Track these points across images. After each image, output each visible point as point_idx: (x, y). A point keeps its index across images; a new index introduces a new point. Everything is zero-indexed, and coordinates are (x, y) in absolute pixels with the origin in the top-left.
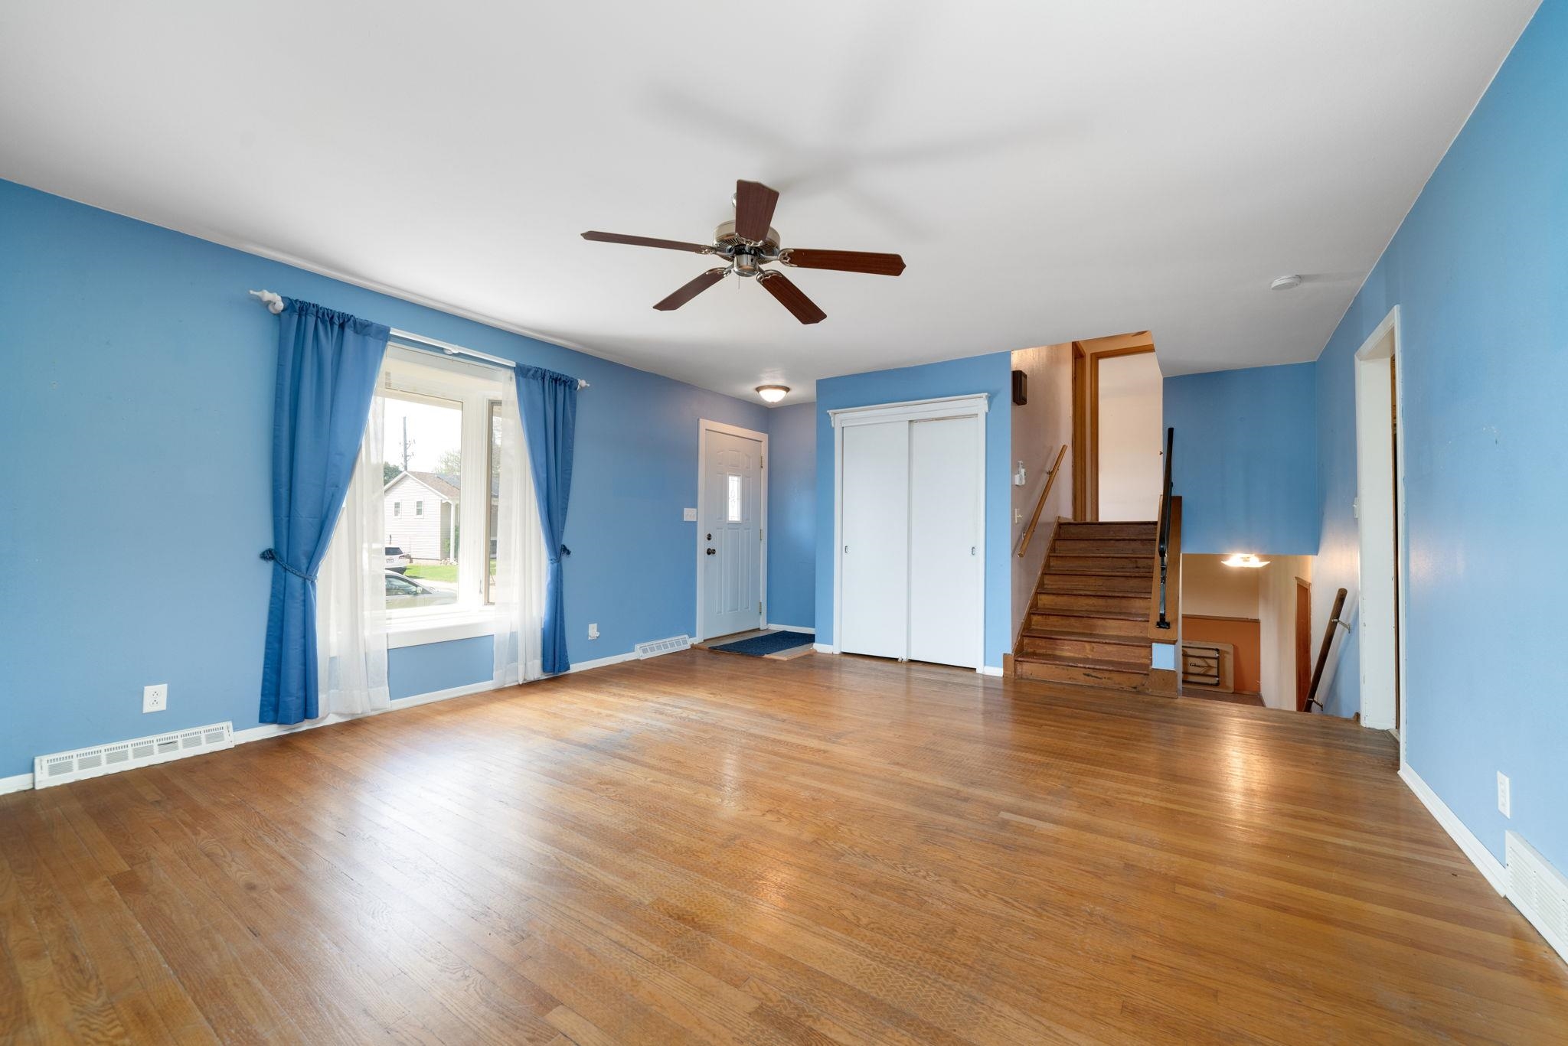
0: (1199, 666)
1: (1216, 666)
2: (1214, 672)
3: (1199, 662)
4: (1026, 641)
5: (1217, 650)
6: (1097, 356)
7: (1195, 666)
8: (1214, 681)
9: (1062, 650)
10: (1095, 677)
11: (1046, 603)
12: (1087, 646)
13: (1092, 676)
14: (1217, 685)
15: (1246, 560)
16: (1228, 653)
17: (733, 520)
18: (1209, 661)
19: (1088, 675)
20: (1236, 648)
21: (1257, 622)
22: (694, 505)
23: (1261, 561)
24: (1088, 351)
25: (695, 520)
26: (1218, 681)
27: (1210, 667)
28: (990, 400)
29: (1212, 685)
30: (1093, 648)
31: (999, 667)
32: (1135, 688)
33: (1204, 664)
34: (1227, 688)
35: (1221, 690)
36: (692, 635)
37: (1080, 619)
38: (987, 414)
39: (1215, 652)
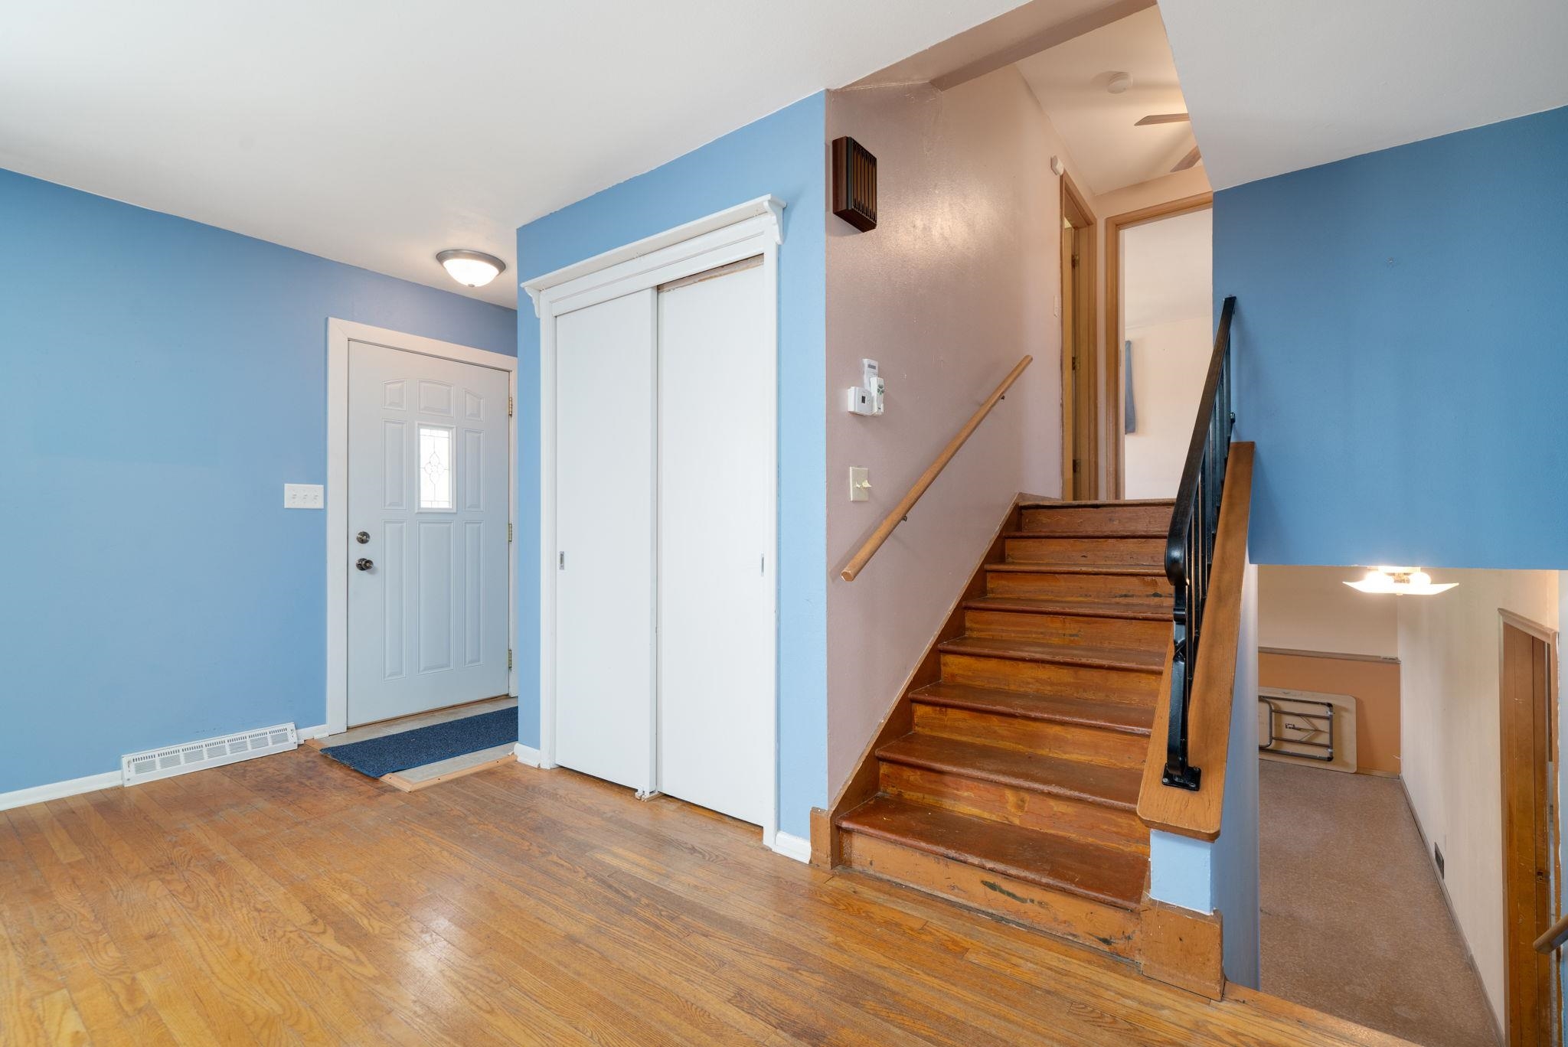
0: (1299, 729)
1: (1328, 731)
2: (1324, 739)
3: (1299, 722)
4: (884, 769)
5: (1330, 705)
6: (1118, 224)
7: (1294, 728)
8: (1325, 753)
9: (957, 798)
10: (1009, 894)
11: (956, 672)
12: (1010, 796)
13: (1002, 891)
14: (1330, 759)
15: (1401, 579)
16: (1346, 710)
17: (435, 506)
18: (1316, 722)
19: (993, 887)
20: (1360, 705)
21: (1394, 662)
22: (319, 476)
23: (1436, 581)
24: (1101, 216)
25: (319, 505)
26: (1331, 753)
27: (1317, 731)
28: (785, 211)
29: (1320, 759)
30: (1023, 801)
31: (805, 838)
32: (1106, 941)
33: (1308, 727)
34: (1346, 764)
35: (1334, 768)
36: (320, 719)
37: (1010, 720)
38: (779, 248)
39: (1327, 709)
